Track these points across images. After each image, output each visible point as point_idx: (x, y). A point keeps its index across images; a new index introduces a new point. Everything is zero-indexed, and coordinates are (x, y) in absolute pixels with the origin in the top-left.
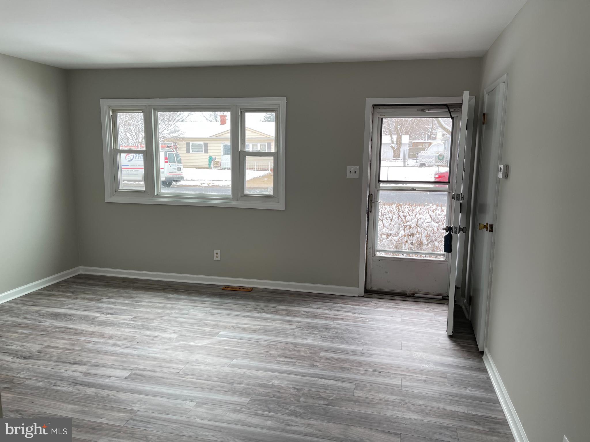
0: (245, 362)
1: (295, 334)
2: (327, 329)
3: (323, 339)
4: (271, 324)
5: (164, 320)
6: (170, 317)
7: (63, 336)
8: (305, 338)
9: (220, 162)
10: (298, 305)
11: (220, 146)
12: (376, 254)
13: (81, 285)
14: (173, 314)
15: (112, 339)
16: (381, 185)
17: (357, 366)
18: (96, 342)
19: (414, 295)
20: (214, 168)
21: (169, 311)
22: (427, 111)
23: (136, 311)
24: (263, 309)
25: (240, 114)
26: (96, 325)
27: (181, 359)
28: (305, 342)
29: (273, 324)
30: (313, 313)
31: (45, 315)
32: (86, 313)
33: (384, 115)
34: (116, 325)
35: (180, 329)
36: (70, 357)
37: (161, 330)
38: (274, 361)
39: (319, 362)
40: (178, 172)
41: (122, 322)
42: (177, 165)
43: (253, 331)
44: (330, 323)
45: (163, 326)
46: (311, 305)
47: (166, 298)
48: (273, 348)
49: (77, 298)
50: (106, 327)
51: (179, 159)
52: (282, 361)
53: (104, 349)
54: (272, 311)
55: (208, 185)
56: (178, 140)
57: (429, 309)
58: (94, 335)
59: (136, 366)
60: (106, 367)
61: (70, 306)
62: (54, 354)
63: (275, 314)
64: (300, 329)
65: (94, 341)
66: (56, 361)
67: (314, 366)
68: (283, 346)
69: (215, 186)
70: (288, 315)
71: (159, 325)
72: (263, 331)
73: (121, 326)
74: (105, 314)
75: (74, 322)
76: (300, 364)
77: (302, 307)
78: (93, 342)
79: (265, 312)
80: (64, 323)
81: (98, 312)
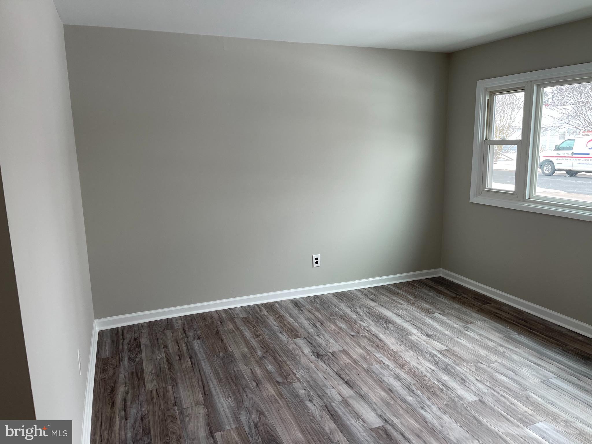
5: (477, 368)
6: (489, 367)
7: (365, 343)
14: (497, 364)
15: (403, 368)
21: (493, 358)
23: (457, 342)
26: (403, 343)
31: (373, 314)
32: (406, 325)
34: (420, 352)
36: (350, 371)
37: (462, 381)
41: (429, 351)
45: (469, 376)
47: (506, 337)
49: (413, 304)
50: (409, 350)
53: (385, 379)
58: (391, 355)
59: (394, 419)
60: (367, 402)
61: (400, 312)
62: (342, 362)
65: (384, 363)
66: (336, 372)
71: (466, 373)
73: (425, 356)
74: (422, 333)
75: (388, 332)
78: (382, 364)
80: (379, 329)
81: (418, 328)
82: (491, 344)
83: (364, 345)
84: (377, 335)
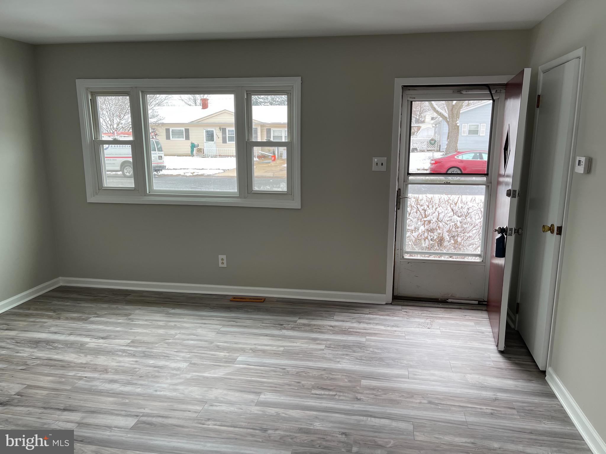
0: (275, 397)
1: (325, 356)
2: (360, 348)
3: (360, 362)
4: (295, 344)
5: (168, 344)
6: (175, 339)
7: (46, 370)
8: (339, 361)
9: (203, 149)
10: (319, 318)
11: (202, 132)
12: (404, 256)
13: (62, 301)
14: (178, 335)
15: (108, 372)
16: (411, 178)
17: (408, 398)
18: (89, 378)
19: (447, 301)
20: (197, 155)
21: (173, 332)
22: (464, 92)
23: (133, 332)
24: (282, 325)
25: (245, 97)
26: (86, 354)
27: (197, 397)
28: (339, 366)
29: (298, 344)
30: (341, 328)
31: (23, 341)
32: (72, 338)
33: (415, 98)
34: (111, 353)
35: (189, 356)
36: (57, 400)
37: (167, 358)
38: (309, 395)
39: (362, 393)
40: (160, 161)
41: (117, 349)
42: (157, 153)
43: (276, 354)
44: (363, 339)
45: (168, 352)
46: (335, 317)
47: (166, 314)
48: (305, 377)
49: (59, 318)
50: (98, 356)
51: (159, 146)
52: (319, 395)
53: (100, 388)
54: (294, 327)
55: (192, 175)
56: (157, 126)
57: (467, 317)
58: (85, 368)
59: (142, 410)
60: (105, 413)
61: (53, 329)
62: (39, 397)
63: (297, 330)
64: (330, 350)
65: (86, 377)
66: (42, 408)
67: (358, 400)
68: (315, 373)
69: (199, 175)
70: (312, 331)
71: (164, 351)
72: (289, 354)
73: (117, 354)
74: (96, 339)
75: (59, 351)
76: (341, 398)
77: (326, 320)
78: (85, 378)
79: (285, 328)
80: (47, 352)
81: (87, 336)
82: (161, 323)
83: (46, 372)
84: (51, 359)
